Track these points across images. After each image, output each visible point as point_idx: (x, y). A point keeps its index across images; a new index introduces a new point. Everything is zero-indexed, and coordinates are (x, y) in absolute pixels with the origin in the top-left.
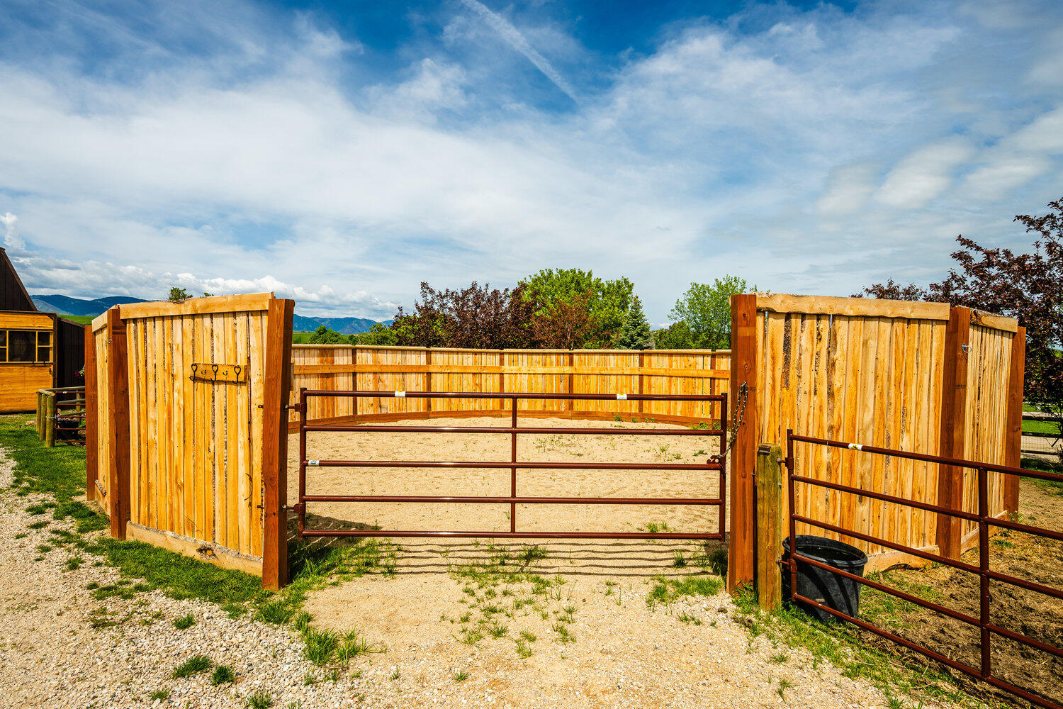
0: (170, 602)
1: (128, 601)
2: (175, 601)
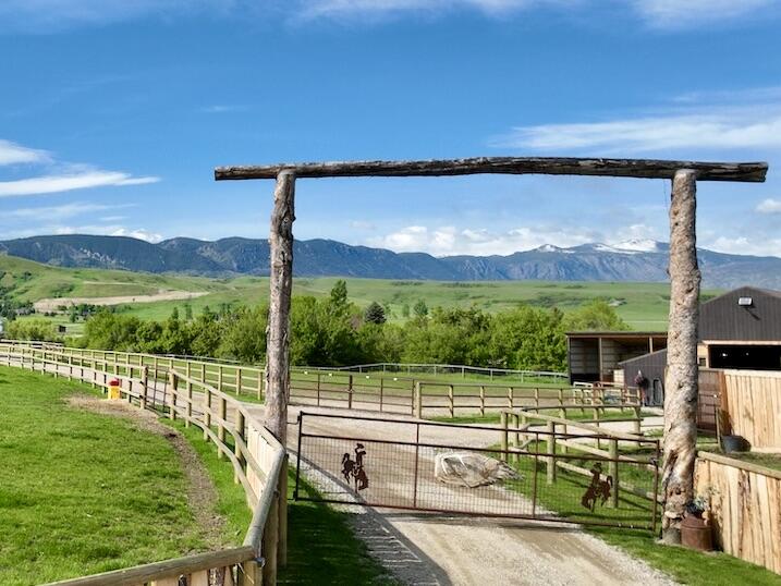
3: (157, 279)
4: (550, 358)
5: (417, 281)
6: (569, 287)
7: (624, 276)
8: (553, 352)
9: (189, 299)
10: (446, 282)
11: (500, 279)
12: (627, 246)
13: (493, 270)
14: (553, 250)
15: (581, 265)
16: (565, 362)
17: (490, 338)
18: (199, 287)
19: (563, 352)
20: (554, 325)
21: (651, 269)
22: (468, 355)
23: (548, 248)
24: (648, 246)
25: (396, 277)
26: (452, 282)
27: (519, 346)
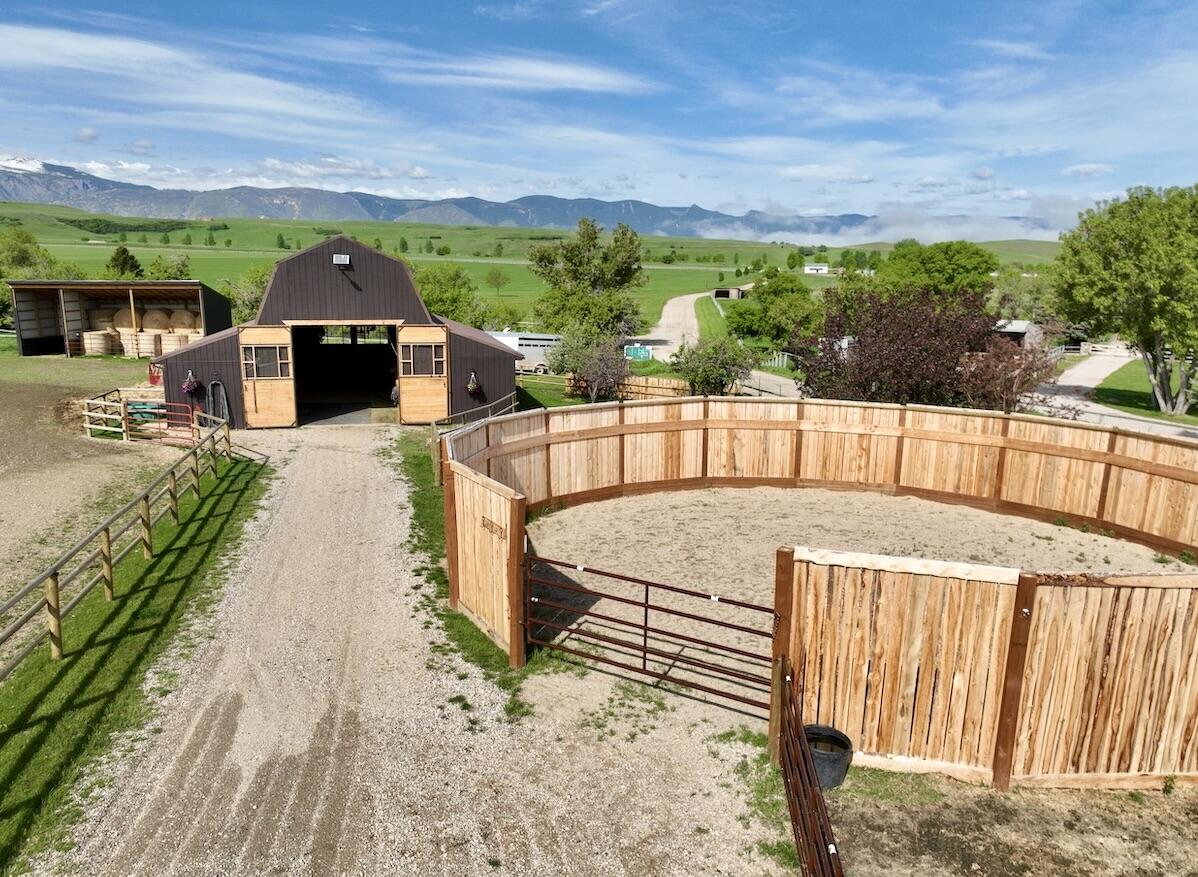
1: (445, 657)
2: (464, 662)
7: (13, 195)
12: (13, 165)
21: (40, 189)
24: (34, 166)
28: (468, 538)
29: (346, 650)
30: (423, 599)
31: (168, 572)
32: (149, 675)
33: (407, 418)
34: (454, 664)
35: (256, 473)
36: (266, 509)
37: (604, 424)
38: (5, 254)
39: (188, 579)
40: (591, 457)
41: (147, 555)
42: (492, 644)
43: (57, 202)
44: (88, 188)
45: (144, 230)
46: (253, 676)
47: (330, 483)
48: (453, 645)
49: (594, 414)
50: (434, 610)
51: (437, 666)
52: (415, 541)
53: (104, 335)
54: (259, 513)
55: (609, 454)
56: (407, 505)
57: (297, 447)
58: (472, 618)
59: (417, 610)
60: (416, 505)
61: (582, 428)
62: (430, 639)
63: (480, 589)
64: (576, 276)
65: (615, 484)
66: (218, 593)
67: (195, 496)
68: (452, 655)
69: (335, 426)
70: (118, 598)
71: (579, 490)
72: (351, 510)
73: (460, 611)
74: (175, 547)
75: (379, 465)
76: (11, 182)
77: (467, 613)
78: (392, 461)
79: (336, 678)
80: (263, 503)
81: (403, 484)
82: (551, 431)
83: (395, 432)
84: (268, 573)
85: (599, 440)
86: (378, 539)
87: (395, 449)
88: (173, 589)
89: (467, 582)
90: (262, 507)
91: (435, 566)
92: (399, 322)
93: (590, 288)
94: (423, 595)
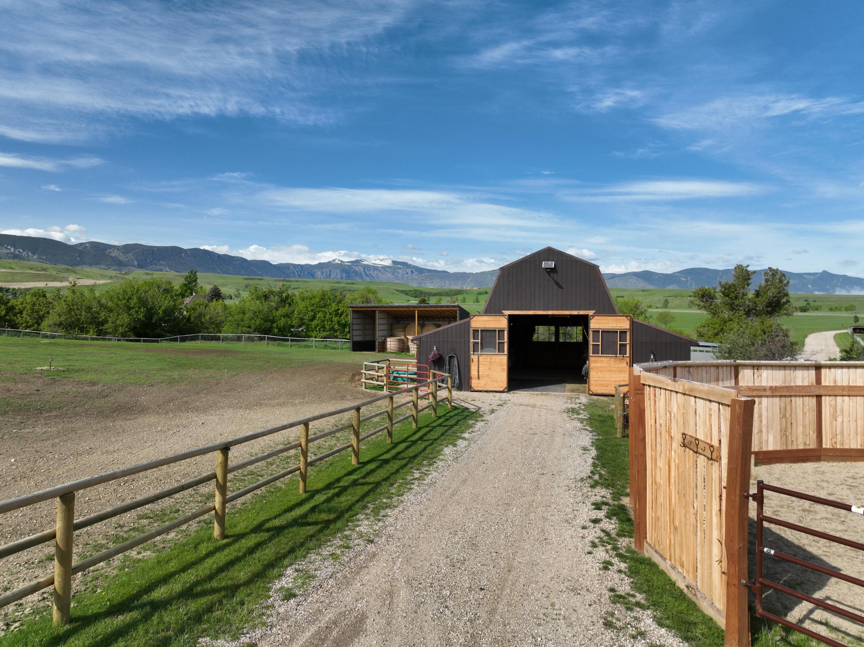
0: (654, 626)
1: (629, 613)
2: (657, 626)
3: (68, 270)
4: (336, 327)
5: (260, 277)
6: (347, 284)
7: (376, 278)
8: (338, 322)
9: (95, 285)
10: (277, 279)
11: (310, 278)
12: (378, 262)
13: (306, 273)
14: (339, 262)
15: (354, 272)
16: (347, 330)
17: (293, 312)
18: (103, 277)
19: (346, 322)
20: (340, 302)
21: (389, 275)
22: (275, 325)
23: (337, 261)
24: (388, 263)
25: (248, 275)
26: (281, 279)
27: (313, 318)
28: (661, 463)
29: (506, 580)
30: (602, 535)
31: (364, 477)
32: (289, 571)
33: (594, 389)
34: (642, 626)
35: (467, 416)
36: (466, 440)
37: (799, 383)
38: (359, 300)
39: (378, 484)
40: (784, 416)
41: (354, 461)
42: (693, 606)
43: (397, 281)
44: (413, 273)
45: (441, 295)
46: (391, 594)
47: (525, 427)
48: (640, 597)
49: (788, 372)
50: (615, 548)
51: (619, 624)
52: (596, 477)
53: (398, 339)
54: (460, 442)
55: (804, 414)
56: (591, 448)
57: (504, 403)
58: (664, 565)
59: (594, 545)
60: (598, 448)
61: (774, 384)
62: (610, 584)
63: (676, 528)
64: (732, 307)
65: (811, 447)
66: (398, 500)
67: (414, 425)
68: (638, 612)
69: (536, 393)
70: (310, 491)
71: (771, 448)
72: (539, 447)
73: (647, 555)
74: (380, 458)
75: (568, 418)
76: (376, 272)
77: (656, 559)
78: (580, 416)
79: (484, 615)
80: (466, 435)
81: (588, 433)
82: (741, 384)
83: (584, 399)
84: (449, 488)
85: (793, 399)
86: (560, 472)
87: (583, 410)
88: (360, 491)
89: (658, 519)
90: (464, 439)
91: (616, 503)
92: (591, 313)
93: (744, 316)
94: (603, 531)
